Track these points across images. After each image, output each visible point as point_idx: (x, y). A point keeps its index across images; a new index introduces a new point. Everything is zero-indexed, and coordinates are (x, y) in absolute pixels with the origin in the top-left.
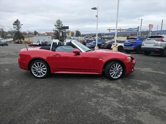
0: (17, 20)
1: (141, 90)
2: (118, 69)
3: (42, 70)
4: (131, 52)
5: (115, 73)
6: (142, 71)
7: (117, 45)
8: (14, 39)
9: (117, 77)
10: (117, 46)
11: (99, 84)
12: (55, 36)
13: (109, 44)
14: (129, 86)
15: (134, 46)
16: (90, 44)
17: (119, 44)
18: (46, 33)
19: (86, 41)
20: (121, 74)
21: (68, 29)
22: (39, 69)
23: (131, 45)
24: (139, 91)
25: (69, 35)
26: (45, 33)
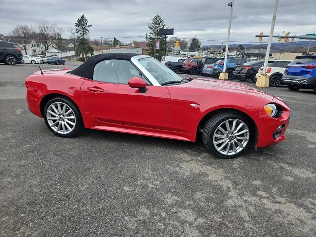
0: (83, 17)
1: (283, 200)
2: (237, 132)
3: (68, 119)
4: (300, 89)
5: (227, 142)
6: (310, 139)
7: (269, 71)
8: (76, 52)
9: (233, 153)
10: (269, 74)
11: (181, 165)
12: (148, 48)
13: (251, 69)
14: (257, 182)
15: (308, 76)
16: (211, 67)
17: (275, 70)
18: (135, 42)
19: (204, 60)
20: (244, 146)
21: (173, 34)
22: (62, 116)
23: (302, 73)
24: (277, 202)
25: (174, 47)
26: (132, 42)
